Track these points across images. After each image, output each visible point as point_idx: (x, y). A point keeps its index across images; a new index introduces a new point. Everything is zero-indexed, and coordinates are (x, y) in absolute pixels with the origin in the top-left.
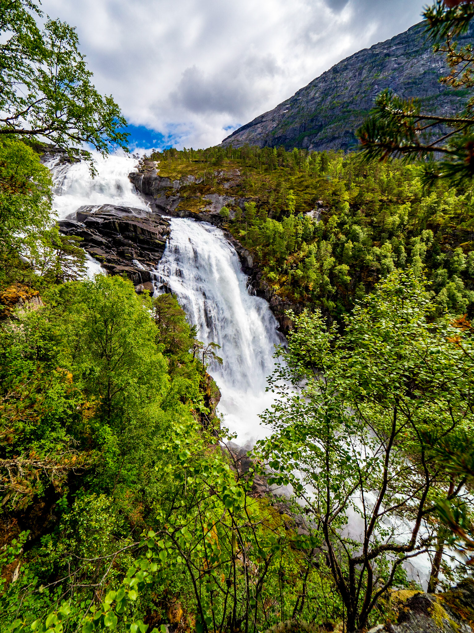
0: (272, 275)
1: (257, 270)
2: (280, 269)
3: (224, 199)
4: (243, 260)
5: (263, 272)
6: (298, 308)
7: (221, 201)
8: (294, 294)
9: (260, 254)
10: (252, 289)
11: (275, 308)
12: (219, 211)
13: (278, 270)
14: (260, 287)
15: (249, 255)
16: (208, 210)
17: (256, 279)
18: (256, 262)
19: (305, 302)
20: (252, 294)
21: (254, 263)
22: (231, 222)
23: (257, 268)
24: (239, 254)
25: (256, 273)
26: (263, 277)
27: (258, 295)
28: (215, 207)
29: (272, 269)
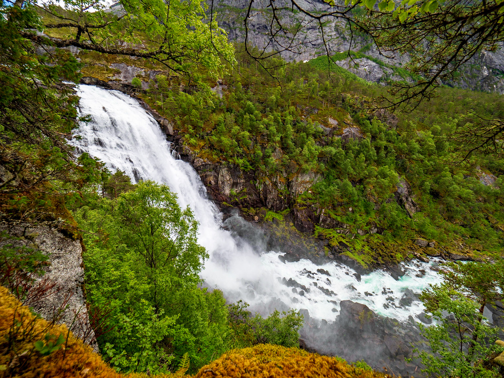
0: (193, 141)
1: (179, 137)
2: (198, 135)
3: (133, 70)
4: (164, 128)
5: (184, 139)
6: (216, 166)
7: (131, 71)
8: (212, 156)
9: (179, 122)
10: (176, 154)
11: (199, 168)
12: (131, 81)
13: (196, 136)
14: (184, 152)
15: (168, 124)
16: (118, 79)
17: (178, 145)
18: (176, 130)
19: (221, 161)
20: (177, 158)
21: (174, 131)
22: (145, 92)
23: (178, 135)
24: (159, 123)
25: (178, 140)
26: (184, 143)
27: (182, 159)
28: (125, 77)
29: (192, 136)
